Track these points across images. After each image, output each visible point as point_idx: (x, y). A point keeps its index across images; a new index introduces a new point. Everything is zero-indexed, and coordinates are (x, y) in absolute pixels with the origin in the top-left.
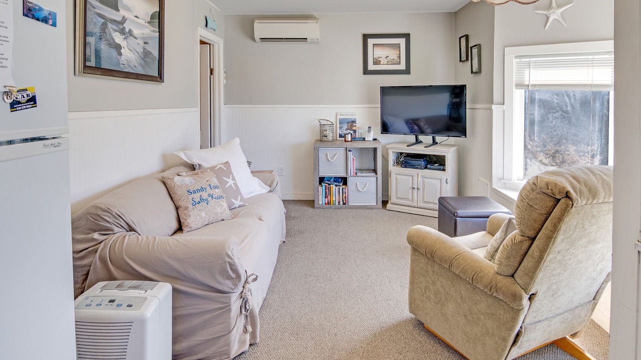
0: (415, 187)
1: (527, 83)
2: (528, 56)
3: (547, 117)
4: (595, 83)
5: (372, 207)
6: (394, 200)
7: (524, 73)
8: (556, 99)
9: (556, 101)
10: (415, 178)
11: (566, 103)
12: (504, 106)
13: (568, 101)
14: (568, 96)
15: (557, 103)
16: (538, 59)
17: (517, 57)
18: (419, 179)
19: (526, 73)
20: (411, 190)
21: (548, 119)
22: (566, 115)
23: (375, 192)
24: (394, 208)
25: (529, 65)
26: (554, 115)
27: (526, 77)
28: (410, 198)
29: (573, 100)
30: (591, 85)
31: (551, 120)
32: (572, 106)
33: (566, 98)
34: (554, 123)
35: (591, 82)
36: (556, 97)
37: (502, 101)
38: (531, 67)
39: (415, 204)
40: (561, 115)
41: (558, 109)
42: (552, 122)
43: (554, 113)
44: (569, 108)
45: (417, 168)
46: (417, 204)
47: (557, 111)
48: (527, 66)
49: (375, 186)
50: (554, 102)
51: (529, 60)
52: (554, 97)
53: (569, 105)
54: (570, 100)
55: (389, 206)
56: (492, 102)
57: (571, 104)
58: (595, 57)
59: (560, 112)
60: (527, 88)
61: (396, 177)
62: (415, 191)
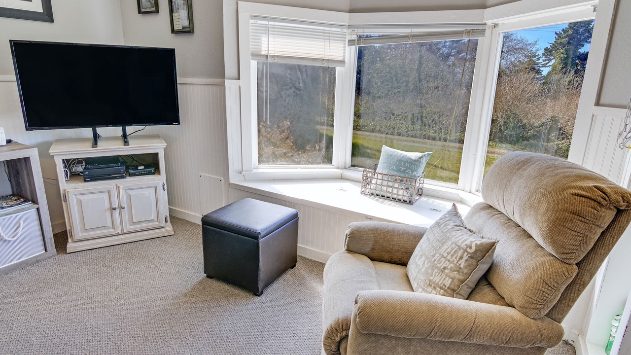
0: (116, 205)
1: (264, 53)
2: (265, 17)
3: (281, 94)
4: (332, 58)
5: (39, 258)
6: (81, 234)
7: (261, 39)
8: (290, 74)
9: (289, 76)
10: (114, 194)
11: (298, 79)
12: (240, 81)
13: (300, 77)
14: (300, 70)
15: (290, 79)
16: (276, 23)
17: (254, 17)
18: (121, 193)
19: (263, 39)
20: (108, 214)
21: (281, 97)
22: (298, 92)
23: (39, 233)
24: (81, 246)
25: (267, 31)
26: (287, 92)
27: (263, 45)
28: (109, 224)
29: (305, 76)
30: (328, 60)
31: (284, 98)
32: (304, 82)
33: (299, 73)
34: (287, 101)
35: (328, 57)
36: (289, 72)
37: (236, 75)
38: (270, 32)
39: (119, 231)
40: (294, 92)
41: (291, 85)
42: (285, 100)
43: (287, 90)
44: (301, 85)
45: (115, 178)
46: (122, 229)
47: (290, 88)
48: (265, 30)
49: (37, 223)
50: (287, 77)
51: (267, 23)
52: (287, 71)
53: (301, 81)
54: (302, 76)
55: (71, 246)
56: (223, 76)
57: (303, 80)
58: (331, 29)
59: (293, 89)
60: (265, 59)
61: (78, 199)
62: (116, 213)
